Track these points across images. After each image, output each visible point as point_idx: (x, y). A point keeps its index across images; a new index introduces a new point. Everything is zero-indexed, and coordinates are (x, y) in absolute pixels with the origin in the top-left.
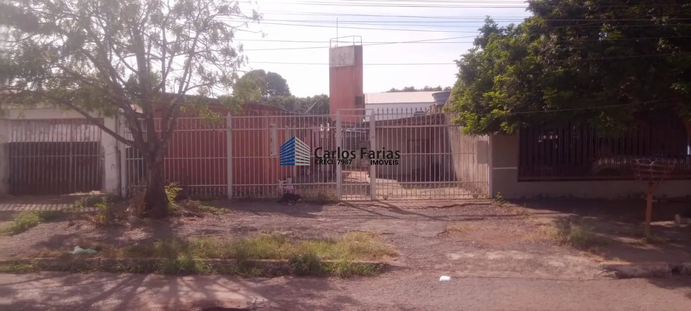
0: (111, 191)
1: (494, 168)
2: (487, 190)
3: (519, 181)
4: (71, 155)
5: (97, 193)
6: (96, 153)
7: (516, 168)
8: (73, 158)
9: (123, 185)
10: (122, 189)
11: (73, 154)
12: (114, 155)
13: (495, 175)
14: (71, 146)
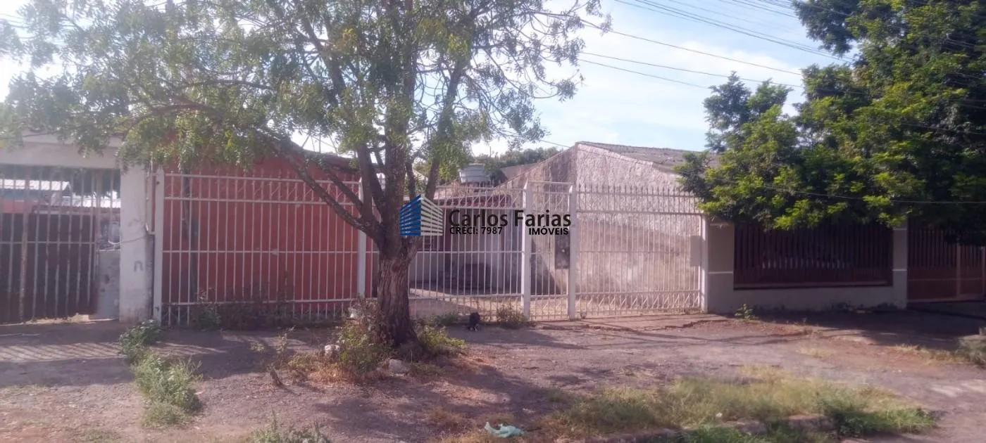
0: (132, 314)
1: (710, 273)
2: (702, 302)
3: (735, 289)
4: (25, 242)
5: (86, 318)
6: (86, 238)
7: (732, 272)
8: (31, 248)
9: (158, 302)
10: (155, 310)
11: (31, 237)
12: (142, 244)
13: (711, 281)
14: (25, 220)
